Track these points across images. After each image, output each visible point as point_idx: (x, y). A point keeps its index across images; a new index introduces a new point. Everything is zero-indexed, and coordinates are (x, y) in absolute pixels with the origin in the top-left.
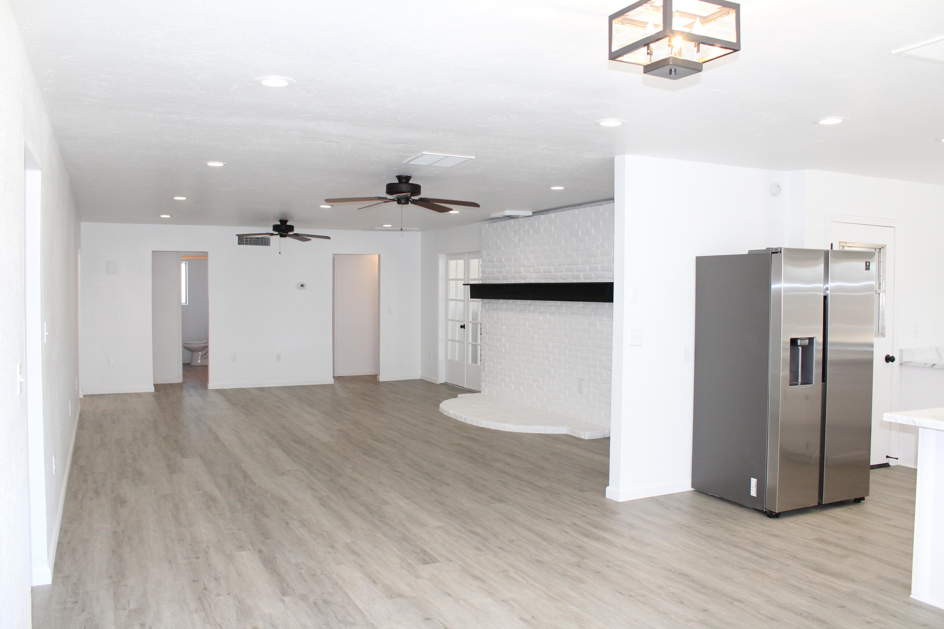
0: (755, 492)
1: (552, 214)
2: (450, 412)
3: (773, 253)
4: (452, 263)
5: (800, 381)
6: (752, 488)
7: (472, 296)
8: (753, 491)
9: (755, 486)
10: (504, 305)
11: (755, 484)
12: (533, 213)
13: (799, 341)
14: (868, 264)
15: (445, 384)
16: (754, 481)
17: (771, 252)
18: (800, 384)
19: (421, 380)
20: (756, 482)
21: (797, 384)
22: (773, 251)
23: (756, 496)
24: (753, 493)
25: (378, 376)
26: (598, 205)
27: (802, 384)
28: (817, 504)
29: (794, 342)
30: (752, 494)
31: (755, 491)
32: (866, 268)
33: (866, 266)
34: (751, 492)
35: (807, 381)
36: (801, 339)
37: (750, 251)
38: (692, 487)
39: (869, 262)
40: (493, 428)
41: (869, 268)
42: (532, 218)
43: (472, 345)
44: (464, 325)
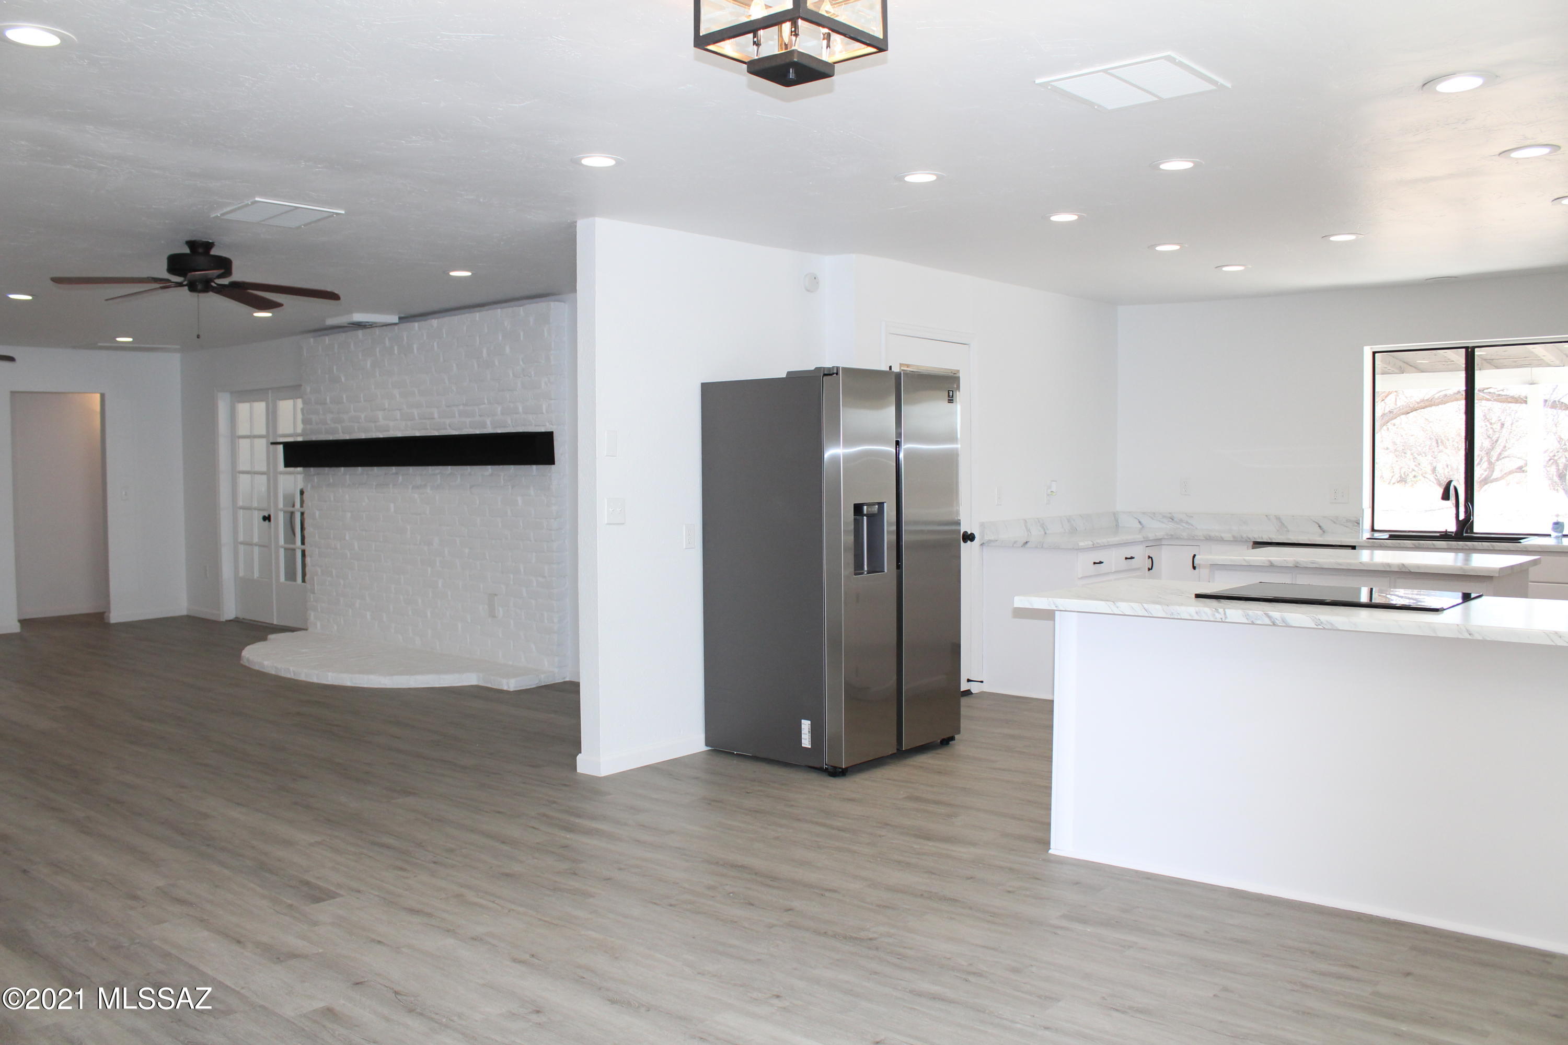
0: (809, 741)
1: (433, 320)
2: (266, 663)
3: (825, 375)
4: (243, 408)
5: (866, 569)
6: (803, 736)
7: (288, 464)
8: (806, 739)
9: (809, 732)
10: (348, 477)
11: (809, 729)
12: (400, 318)
13: (865, 507)
14: (951, 394)
15: (236, 621)
16: (806, 725)
17: (822, 375)
18: (866, 573)
19: (188, 617)
20: (810, 726)
21: (862, 573)
22: (826, 373)
23: (810, 747)
24: (806, 742)
25: (106, 614)
26: (516, 306)
27: (869, 572)
28: (895, 751)
29: (858, 509)
30: (805, 744)
31: (809, 739)
32: (949, 400)
33: (949, 396)
34: (803, 741)
35: (875, 568)
36: (869, 505)
37: (789, 373)
38: (707, 745)
39: (953, 391)
40: (349, 684)
41: (952, 400)
42: (396, 327)
43: (286, 549)
44: (269, 516)
